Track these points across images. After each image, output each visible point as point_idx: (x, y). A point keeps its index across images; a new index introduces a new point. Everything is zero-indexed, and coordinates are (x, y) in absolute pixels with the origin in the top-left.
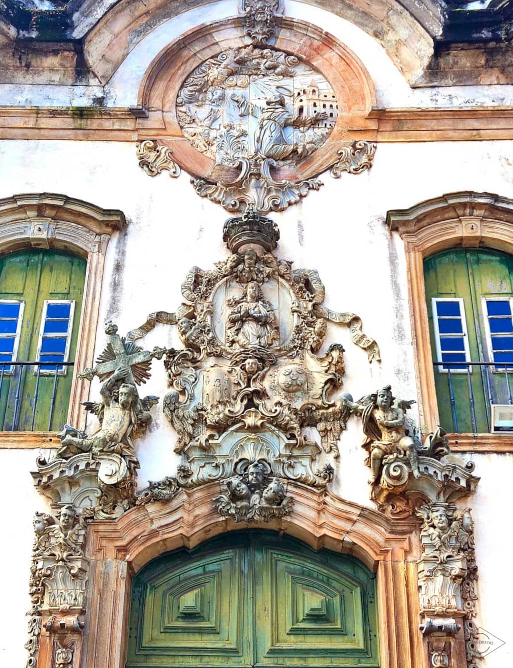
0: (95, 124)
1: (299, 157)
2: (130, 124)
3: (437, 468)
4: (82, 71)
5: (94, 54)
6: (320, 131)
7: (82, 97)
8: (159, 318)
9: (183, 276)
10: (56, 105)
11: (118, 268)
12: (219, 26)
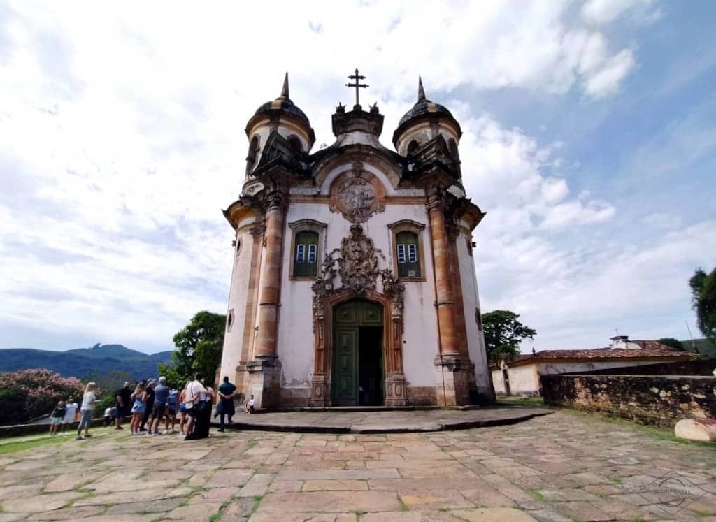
0: (318, 199)
1: (368, 208)
2: (326, 199)
3: (397, 286)
4: (314, 184)
5: (317, 181)
6: (372, 201)
7: (314, 191)
8: (336, 250)
9: (341, 240)
10: (308, 194)
11: (326, 237)
12: (347, 171)
